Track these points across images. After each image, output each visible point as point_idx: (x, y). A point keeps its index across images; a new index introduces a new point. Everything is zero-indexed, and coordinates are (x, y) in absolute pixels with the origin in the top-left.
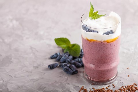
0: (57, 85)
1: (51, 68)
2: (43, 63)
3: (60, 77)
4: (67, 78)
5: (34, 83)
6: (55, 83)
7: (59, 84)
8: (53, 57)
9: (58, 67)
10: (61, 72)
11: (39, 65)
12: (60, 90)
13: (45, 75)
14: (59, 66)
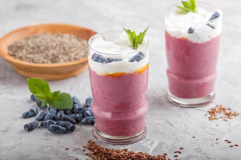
0: (46, 150)
1: (29, 128)
2: (13, 125)
3: (47, 139)
4: (59, 140)
5: (10, 152)
6: (41, 148)
7: (49, 148)
8: (27, 116)
9: (39, 127)
10: (46, 134)
11: (8, 128)
12: (53, 156)
13: (22, 139)
14: (39, 125)
